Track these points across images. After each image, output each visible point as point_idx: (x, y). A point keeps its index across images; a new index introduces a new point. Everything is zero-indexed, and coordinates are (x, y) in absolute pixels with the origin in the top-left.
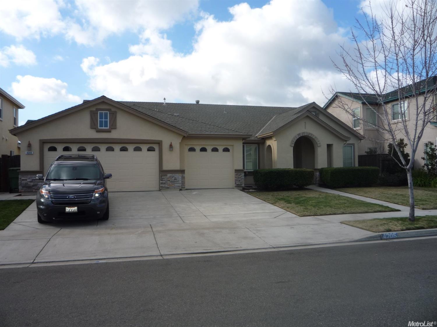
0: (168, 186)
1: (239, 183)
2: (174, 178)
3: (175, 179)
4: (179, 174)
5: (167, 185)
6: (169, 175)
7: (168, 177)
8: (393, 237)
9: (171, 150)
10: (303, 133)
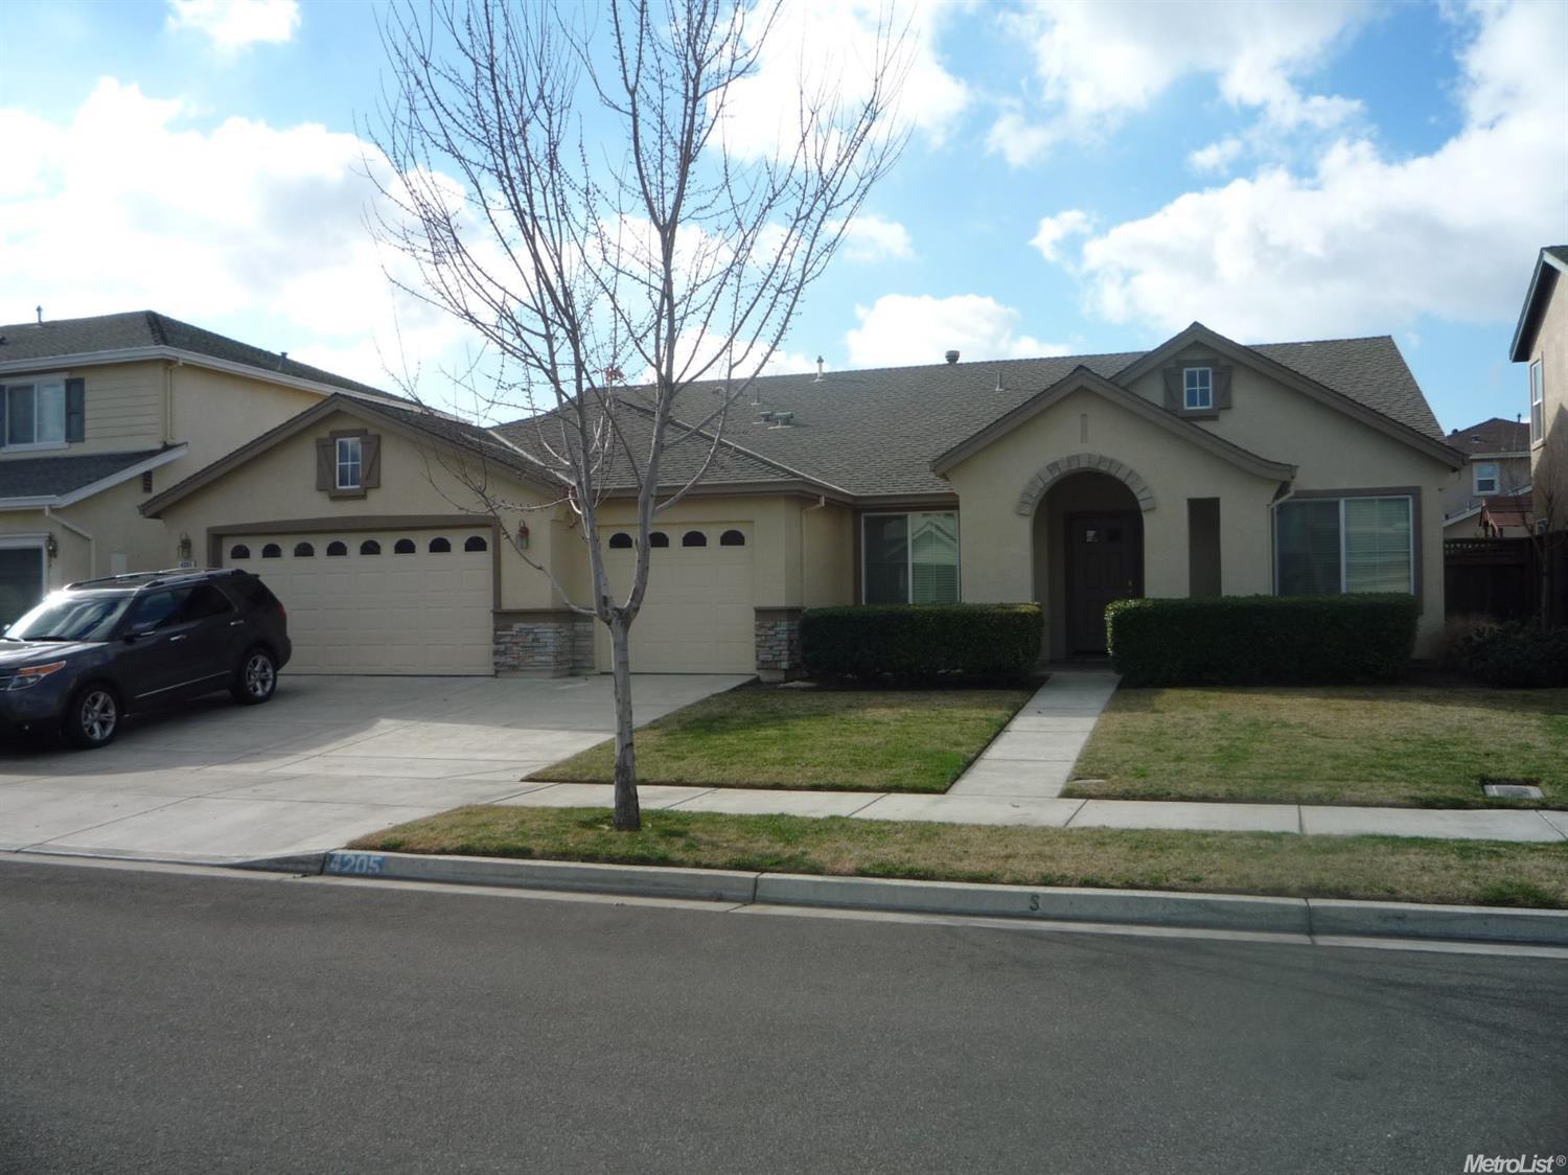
0: (516, 662)
1: (770, 657)
2: (531, 637)
3: (533, 640)
4: (549, 624)
5: (510, 660)
6: (517, 627)
7: (514, 633)
8: (364, 870)
9: (525, 545)
10: (1070, 460)
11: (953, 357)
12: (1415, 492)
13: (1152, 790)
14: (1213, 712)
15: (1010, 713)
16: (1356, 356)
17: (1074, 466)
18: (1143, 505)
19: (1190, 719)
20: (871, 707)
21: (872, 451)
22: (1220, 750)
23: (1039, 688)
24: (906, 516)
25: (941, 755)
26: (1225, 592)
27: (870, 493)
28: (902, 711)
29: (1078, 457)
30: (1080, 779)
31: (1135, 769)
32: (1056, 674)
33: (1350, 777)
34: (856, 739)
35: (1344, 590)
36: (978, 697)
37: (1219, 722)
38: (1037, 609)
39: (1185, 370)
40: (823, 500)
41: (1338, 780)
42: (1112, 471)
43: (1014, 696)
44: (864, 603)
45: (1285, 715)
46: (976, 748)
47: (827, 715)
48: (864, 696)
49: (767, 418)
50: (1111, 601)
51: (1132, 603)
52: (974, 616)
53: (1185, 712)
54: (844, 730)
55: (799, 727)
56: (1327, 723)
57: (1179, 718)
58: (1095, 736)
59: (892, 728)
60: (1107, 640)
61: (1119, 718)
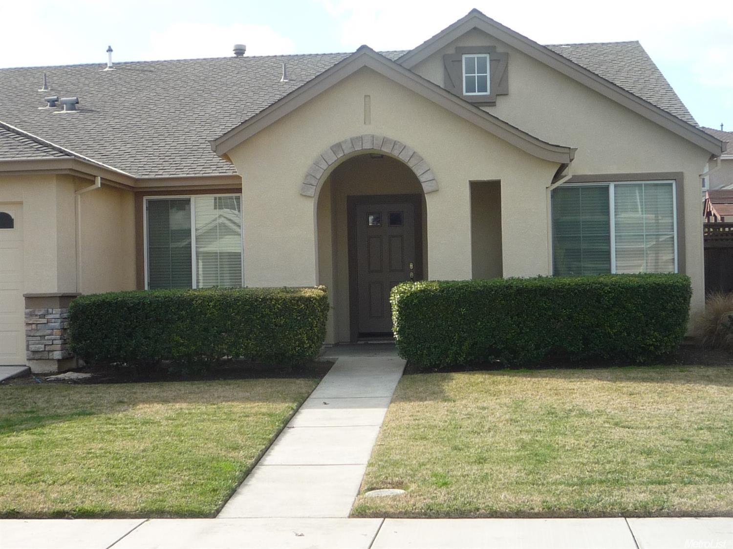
11: (240, 51)
12: (678, 178)
13: (458, 503)
14: (506, 400)
15: (294, 405)
16: (611, 57)
17: (358, 148)
18: (426, 187)
19: (484, 408)
20: (144, 402)
21: (156, 135)
22: (523, 447)
23: (325, 374)
24: (189, 201)
25: (215, 463)
26: (507, 274)
27: (152, 176)
28: (177, 406)
29: (361, 138)
30: (372, 489)
31: (435, 475)
32: (342, 359)
33: (671, 478)
34: (118, 445)
35: (614, 271)
36: (262, 386)
37: (514, 412)
38: (322, 293)
39: (464, 57)
40: (99, 181)
41: (659, 483)
42: (395, 153)
43: (299, 385)
44: (146, 288)
45: (579, 401)
46: (256, 452)
47: (90, 414)
48: (138, 389)
49: (53, 103)
50: (396, 283)
51: (418, 286)
52: (256, 300)
53: (476, 400)
54: (109, 432)
55: (57, 431)
56: (624, 410)
57: (472, 408)
58: (386, 432)
59: (162, 429)
60: (393, 324)
61: (409, 407)
